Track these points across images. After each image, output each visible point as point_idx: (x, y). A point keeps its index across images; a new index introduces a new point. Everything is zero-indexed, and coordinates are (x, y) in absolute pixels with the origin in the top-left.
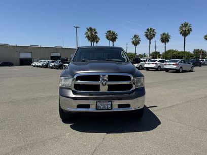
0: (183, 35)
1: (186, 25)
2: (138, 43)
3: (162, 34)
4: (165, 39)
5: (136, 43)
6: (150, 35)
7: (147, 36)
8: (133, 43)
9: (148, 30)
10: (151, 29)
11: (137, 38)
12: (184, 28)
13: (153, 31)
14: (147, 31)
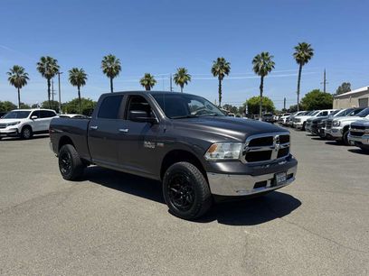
0: (108, 75)
1: (112, 59)
2: (24, 82)
3: (71, 69)
4: (78, 79)
5: (19, 81)
6: (48, 69)
7: (42, 70)
8: (12, 81)
9: (43, 59)
10: (49, 59)
11: (21, 72)
12: (108, 64)
13: (54, 64)
14: (41, 62)
